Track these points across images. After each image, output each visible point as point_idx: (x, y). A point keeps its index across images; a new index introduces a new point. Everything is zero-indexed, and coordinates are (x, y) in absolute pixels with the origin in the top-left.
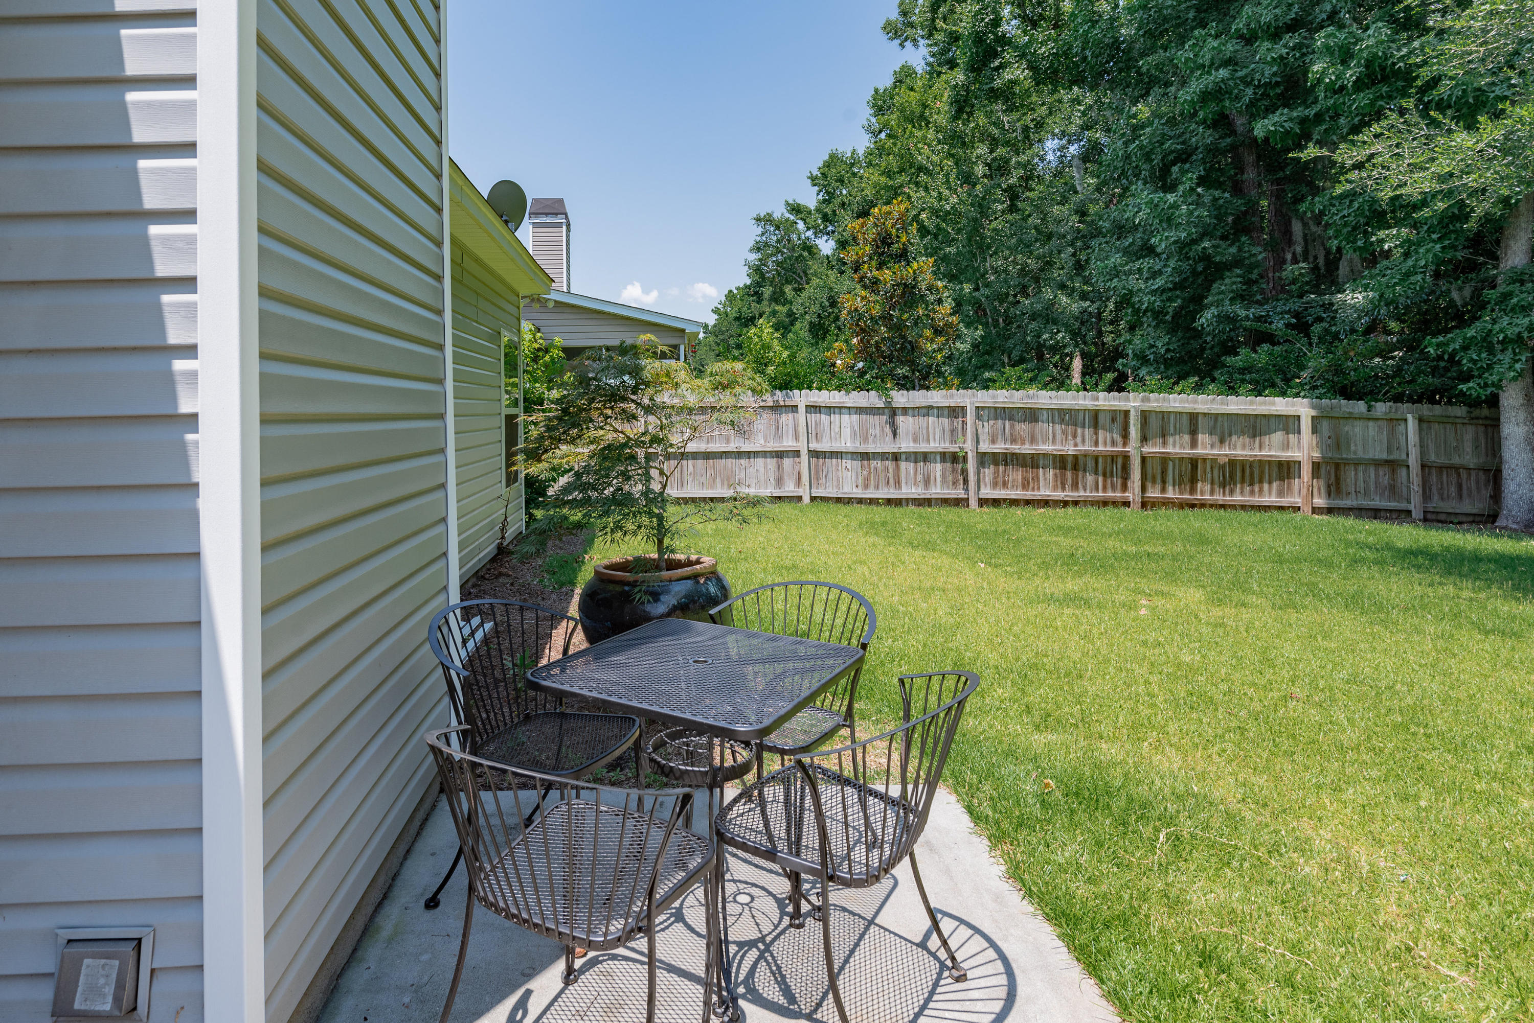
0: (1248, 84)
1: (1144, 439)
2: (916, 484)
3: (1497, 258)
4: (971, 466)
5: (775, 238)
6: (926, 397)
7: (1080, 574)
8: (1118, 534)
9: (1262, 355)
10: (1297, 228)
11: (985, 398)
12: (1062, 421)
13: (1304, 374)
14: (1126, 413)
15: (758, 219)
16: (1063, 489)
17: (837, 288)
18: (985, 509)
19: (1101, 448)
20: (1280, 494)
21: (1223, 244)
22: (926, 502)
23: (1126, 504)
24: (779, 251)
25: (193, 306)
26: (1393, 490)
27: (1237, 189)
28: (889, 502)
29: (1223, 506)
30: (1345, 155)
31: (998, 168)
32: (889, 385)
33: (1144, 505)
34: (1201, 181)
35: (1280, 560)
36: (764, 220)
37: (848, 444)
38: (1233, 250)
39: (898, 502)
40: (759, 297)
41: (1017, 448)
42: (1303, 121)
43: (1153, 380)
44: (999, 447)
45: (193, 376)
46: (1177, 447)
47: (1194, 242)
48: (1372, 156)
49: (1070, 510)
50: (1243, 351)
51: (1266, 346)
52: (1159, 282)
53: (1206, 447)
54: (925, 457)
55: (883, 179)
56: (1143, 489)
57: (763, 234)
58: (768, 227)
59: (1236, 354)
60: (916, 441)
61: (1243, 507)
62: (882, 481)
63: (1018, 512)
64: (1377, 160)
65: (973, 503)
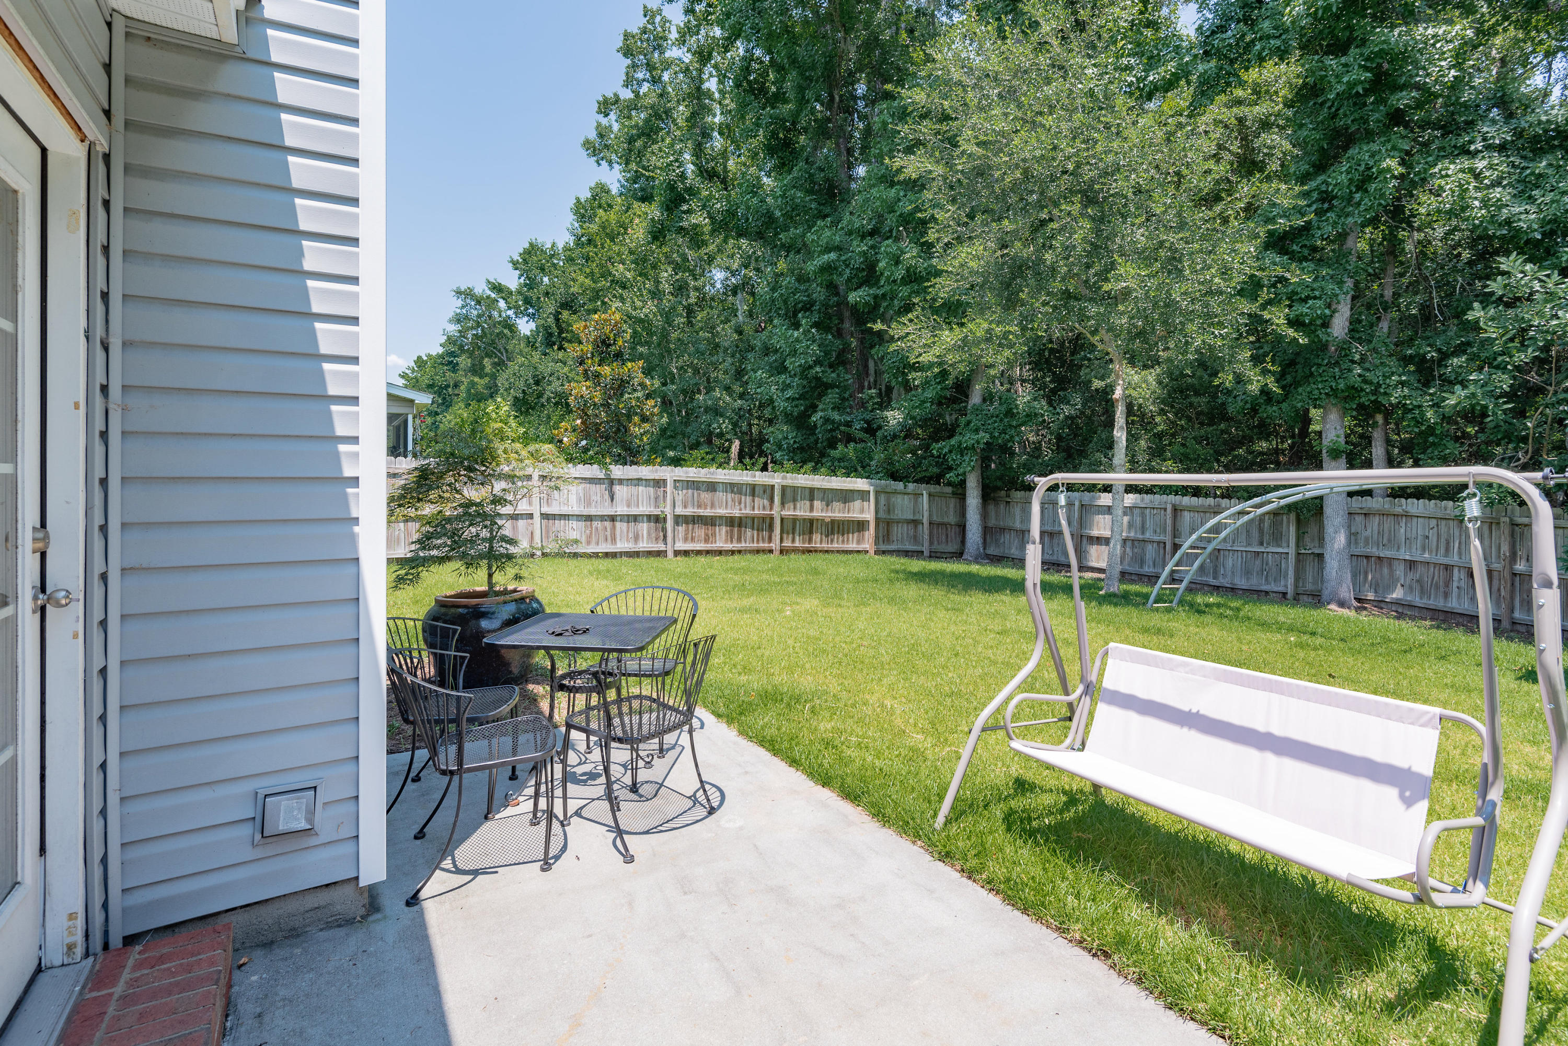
0: (847, 266)
1: (783, 504)
2: (628, 541)
3: (967, 397)
4: (669, 524)
5: (475, 313)
6: (636, 471)
7: (748, 596)
8: (768, 570)
9: (851, 450)
10: (871, 364)
11: (681, 473)
12: (732, 492)
13: (873, 463)
14: (773, 487)
15: (459, 293)
16: (732, 542)
17: (541, 368)
18: (679, 558)
19: (756, 512)
20: (858, 542)
21: (829, 371)
22: (636, 554)
23: (771, 551)
24: (478, 325)
25: (357, 414)
26: (915, 539)
27: (839, 334)
28: (607, 555)
29: (827, 551)
30: (896, 330)
31: (680, 289)
32: (608, 460)
33: (781, 552)
34: (816, 325)
35: (858, 581)
36: (466, 294)
37: (574, 508)
38: (833, 375)
39: (614, 555)
40: (454, 367)
41: (702, 512)
42: (876, 297)
43: (788, 464)
44: (689, 511)
45: (356, 455)
46: (801, 511)
47: (810, 367)
48: (908, 334)
49: (736, 557)
50: (840, 447)
51: (852, 445)
52: (789, 393)
53: (819, 511)
54: (635, 518)
55: (588, 281)
56: (782, 540)
57: (463, 307)
58: (468, 301)
59: (836, 448)
60: (628, 506)
61: (838, 552)
62: (602, 538)
63: (702, 559)
64: (910, 338)
65: (670, 554)
